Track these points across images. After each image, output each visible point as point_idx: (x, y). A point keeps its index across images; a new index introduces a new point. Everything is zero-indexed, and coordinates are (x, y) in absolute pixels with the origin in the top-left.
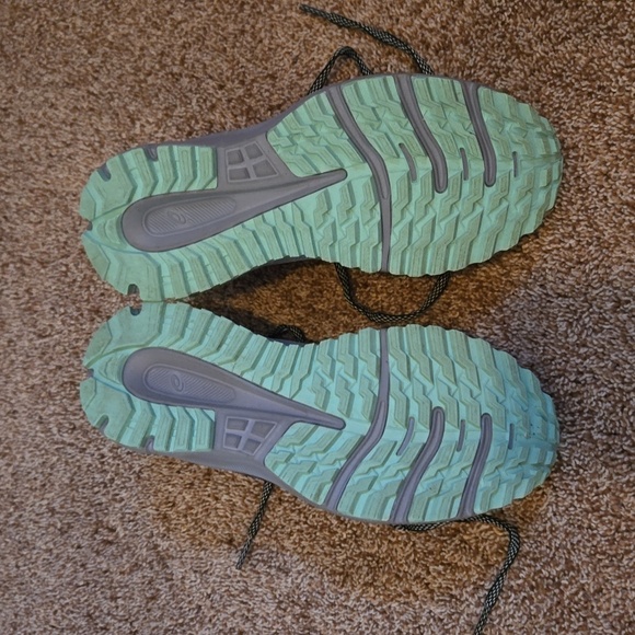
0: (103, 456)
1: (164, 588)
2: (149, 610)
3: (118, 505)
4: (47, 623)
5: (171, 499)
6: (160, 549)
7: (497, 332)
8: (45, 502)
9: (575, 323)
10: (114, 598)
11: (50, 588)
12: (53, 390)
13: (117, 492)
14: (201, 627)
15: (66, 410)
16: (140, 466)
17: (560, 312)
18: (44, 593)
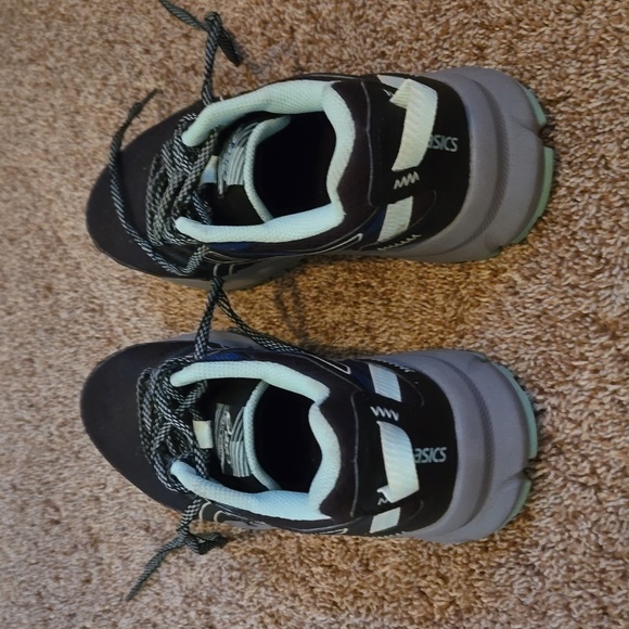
0: (52, 435)
1: (94, 571)
2: (84, 594)
3: (62, 485)
4: (9, 598)
5: (103, 481)
6: (93, 531)
7: (379, 308)
8: (9, 478)
9: (451, 296)
10: (57, 579)
11: (12, 564)
12: (17, 367)
13: (61, 471)
14: (122, 615)
15: (25, 386)
16: (79, 445)
17: (437, 282)
18: (7, 568)
